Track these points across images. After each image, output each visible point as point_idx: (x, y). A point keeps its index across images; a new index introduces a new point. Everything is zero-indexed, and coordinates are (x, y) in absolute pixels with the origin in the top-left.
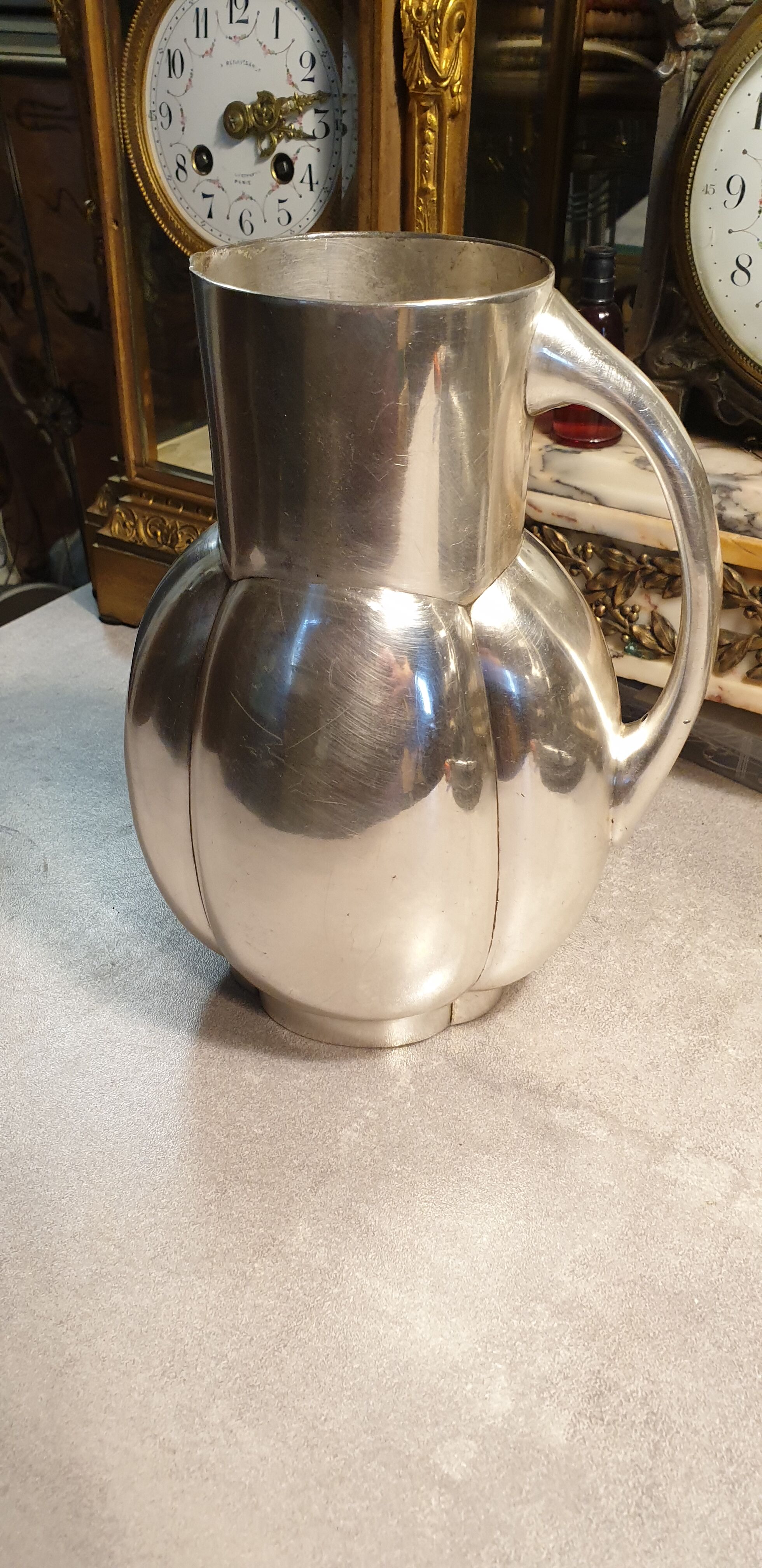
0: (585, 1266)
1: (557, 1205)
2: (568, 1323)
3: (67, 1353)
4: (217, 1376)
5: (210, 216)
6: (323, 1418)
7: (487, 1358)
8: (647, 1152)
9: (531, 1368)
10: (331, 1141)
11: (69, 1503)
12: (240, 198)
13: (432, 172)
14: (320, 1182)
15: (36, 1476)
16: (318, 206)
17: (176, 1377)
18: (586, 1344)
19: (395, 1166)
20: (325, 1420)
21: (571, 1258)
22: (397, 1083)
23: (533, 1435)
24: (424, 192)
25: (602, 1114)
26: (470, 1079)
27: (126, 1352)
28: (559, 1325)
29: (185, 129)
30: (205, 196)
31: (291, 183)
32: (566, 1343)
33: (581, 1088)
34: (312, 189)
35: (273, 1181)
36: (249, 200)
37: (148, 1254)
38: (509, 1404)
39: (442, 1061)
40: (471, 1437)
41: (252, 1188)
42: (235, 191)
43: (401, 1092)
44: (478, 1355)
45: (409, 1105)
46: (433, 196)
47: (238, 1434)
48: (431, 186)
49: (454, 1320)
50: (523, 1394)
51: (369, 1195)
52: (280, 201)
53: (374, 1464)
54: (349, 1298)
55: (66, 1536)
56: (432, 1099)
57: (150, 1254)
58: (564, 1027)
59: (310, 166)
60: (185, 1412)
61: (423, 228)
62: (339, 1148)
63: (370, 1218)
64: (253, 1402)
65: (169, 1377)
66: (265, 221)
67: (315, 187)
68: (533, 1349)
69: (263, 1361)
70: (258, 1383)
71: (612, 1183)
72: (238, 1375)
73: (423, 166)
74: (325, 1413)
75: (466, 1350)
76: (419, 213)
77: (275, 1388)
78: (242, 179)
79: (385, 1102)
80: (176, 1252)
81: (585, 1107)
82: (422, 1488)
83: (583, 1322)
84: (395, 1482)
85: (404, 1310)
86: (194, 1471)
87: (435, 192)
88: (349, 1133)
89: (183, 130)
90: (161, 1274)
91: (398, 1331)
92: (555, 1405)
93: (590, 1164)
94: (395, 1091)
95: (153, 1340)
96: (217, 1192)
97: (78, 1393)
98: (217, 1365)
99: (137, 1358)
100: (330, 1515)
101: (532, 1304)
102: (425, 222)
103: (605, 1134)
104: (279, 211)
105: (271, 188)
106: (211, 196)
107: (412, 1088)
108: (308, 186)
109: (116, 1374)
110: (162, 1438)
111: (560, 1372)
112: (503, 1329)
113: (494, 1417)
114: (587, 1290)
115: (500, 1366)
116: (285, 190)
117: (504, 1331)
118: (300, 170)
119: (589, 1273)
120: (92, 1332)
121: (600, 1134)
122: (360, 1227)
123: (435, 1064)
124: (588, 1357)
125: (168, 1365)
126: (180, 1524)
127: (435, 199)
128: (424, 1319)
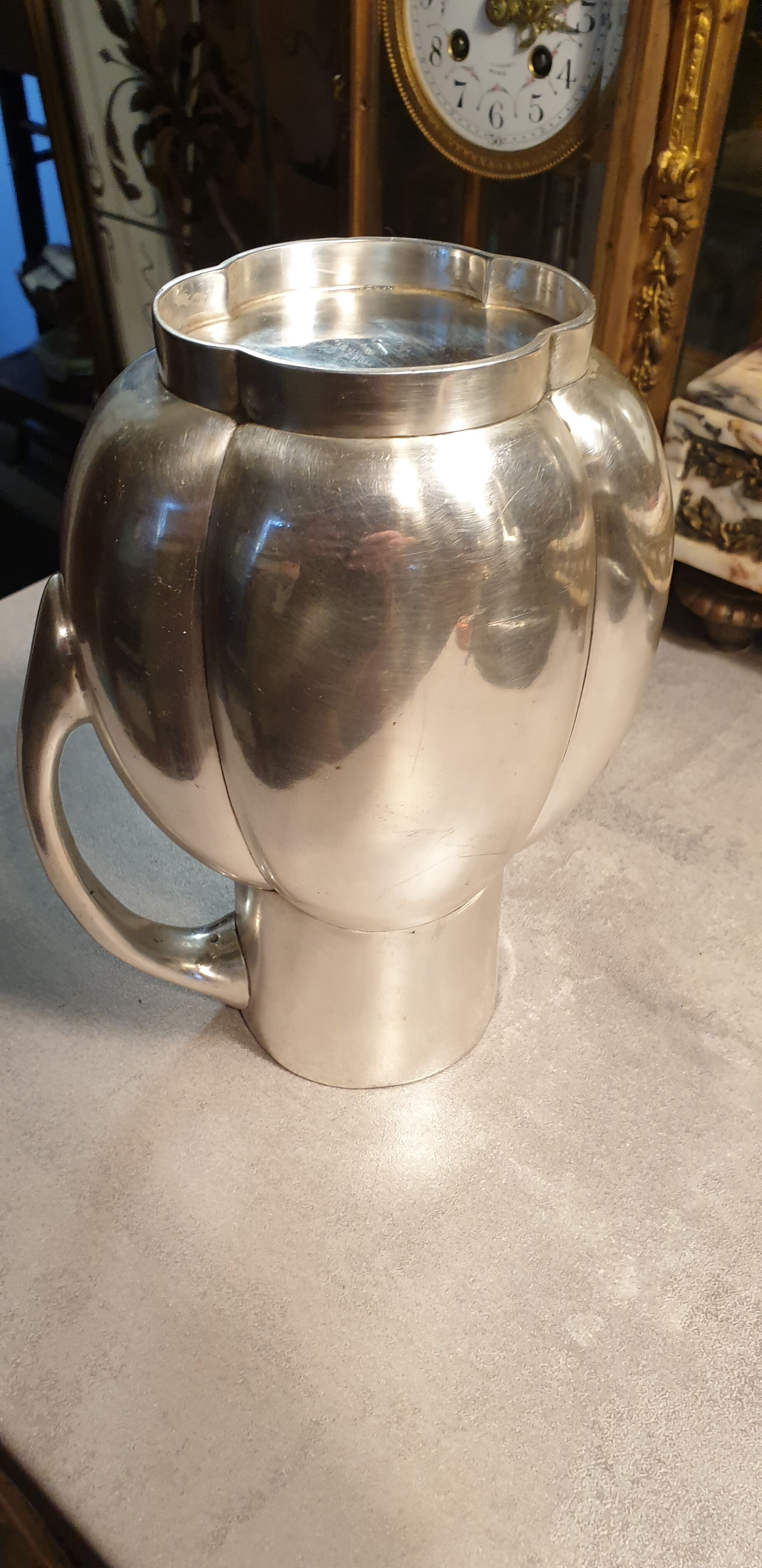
0: (717, 1181)
1: (697, 1123)
2: (696, 1229)
3: (257, 1192)
4: (383, 1230)
5: (460, 105)
6: (472, 1279)
7: (619, 1249)
9: (658, 1264)
10: (495, 1036)
11: (255, 1314)
12: (494, 89)
13: (696, 80)
14: (483, 1072)
15: (229, 1288)
16: (573, 105)
17: (348, 1226)
18: (710, 1250)
19: (551, 1067)
20: (473, 1281)
21: (704, 1172)
22: (560, 990)
23: (654, 1320)
24: (685, 100)
25: (749, 1045)
26: (627, 997)
27: (306, 1198)
28: (687, 1230)
29: (445, 11)
30: (458, 83)
31: (547, 78)
32: (692, 1246)
33: (732, 1018)
34: (568, 86)
36: (503, 92)
37: (329, 1115)
38: (634, 1291)
39: (603, 976)
40: (599, 1314)
42: (490, 80)
43: (562, 1000)
44: (612, 1245)
45: (569, 1012)
46: (693, 105)
47: (398, 1282)
48: (693, 94)
49: (593, 1212)
50: (649, 1285)
51: (527, 1090)
52: (535, 97)
53: (513, 1323)
54: (502, 1179)
55: (252, 1339)
56: (590, 1010)
57: (331, 1116)
58: (723, 958)
59: (569, 62)
60: (354, 1256)
61: (679, 138)
62: (502, 1044)
63: (526, 1111)
64: (413, 1256)
65: (342, 1225)
66: (516, 116)
67: (571, 84)
68: (662, 1247)
69: (423, 1223)
70: (417, 1242)
71: (750, 1110)
72: (401, 1232)
73: (688, 72)
74: (474, 1274)
75: (602, 1239)
76: (677, 123)
77: (432, 1247)
78: (496, 69)
79: (547, 1007)
80: (353, 1117)
81: (733, 1037)
82: (552, 1349)
83: (709, 1230)
84: (529, 1340)
85: (550, 1197)
86: (359, 1306)
87: (697, 101)
88: (512, 1031)
89: (443, 11)
90: (339, 1135)
91: (543, 1214)
92: (676, 1298)
93: (732, 1090)
94: (557, 998)
95: (330, 1191)
97: (265, 1227)
98: (383, 1221)
99: (316, 1205)
101: (665, 1208)
102: (681, 132)
103: (750, 1064)
104: (532, 106)
105: (524, 81)
106: (463, 84)
107: (573, 997)
108: (564, 83)
109: (297, 1215)
110: (333, 1274)
111: (684, 1270)
112: (637, 1226)
113: (621, 1300)
114: (716, 1203)
115: (630, 1258)
116: (541, 85)
117: (637, 1228)
118: (558, 65)
119: (720, 1188)
120: (278, 1177)
121: (745, 1063)
122: (517, 1118)
123: (596, 978)
124: (710, 1262)
125: (341, 1214)
126: (346, 1345)
127: (696, 108)
128: (567, 1207)
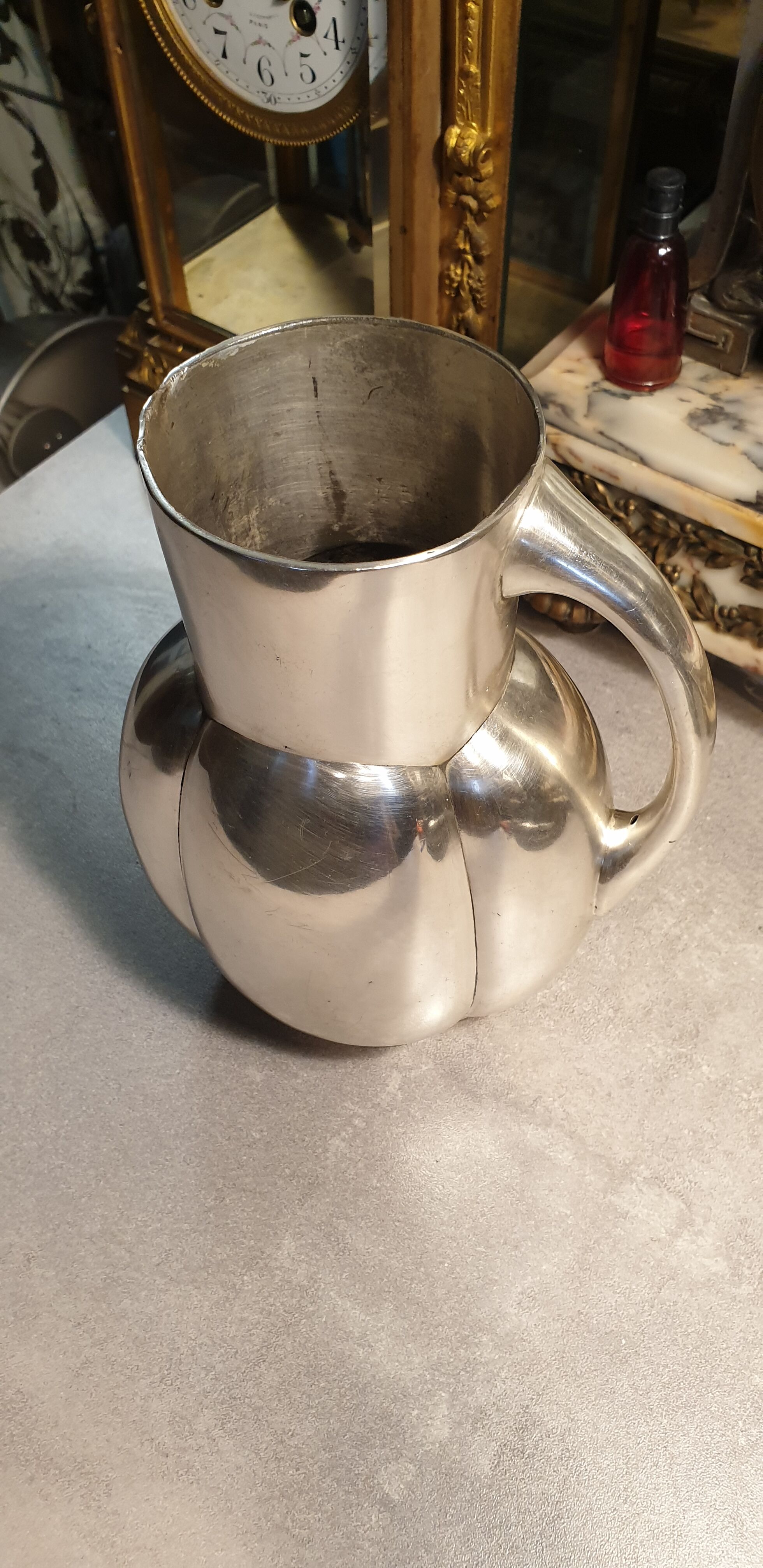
0: (531, 1298)
1: (515, 1233)
2: (507, 1356)
3: (83, 1355)
4: (205, 1386)
5: (224, 55)
6: (290, 1433)
7: (433, 1386)
8: (606, 1180)
9: (470, 1399)
10: (320, 1150)
11: (82, 1496)
12: (257, 43)
13: (475, 51)
14: (307, 1194)
15: (56, 1469)
16: (345, 68)
17: (172, 1385)
18: (520, 1378)
19: (375, 1181)
20: (292, 1435)
21: (519, 1289)
22: (387, 1088)
23: (463, 1463)
24: (465, 74)
25: (571, 1135)
26: (454, 1088)
27: (131, 1357)
28: (500, 1357)
30: (217, 32)
31: (313, 36)
32: (503, 1375)
33: (556, 1104)
34: (337, 48)
35: (266, 1190)
36: (267, 46)
37: (153, 1260)
38: (446, 1432)
39: (431, 1065)
40: (411, 1461)
41: (247, 1197)
42: (254, 32)
43: (389, 1099)
44: (426, 1382)
45: (395, 1114)
46: (476, 80)
47: (219, 1444)
48: (474, 69)
49: (409, 1346)
50: (460, 1424)
51: (349, 1211)
52: (303, 55)
53: (328, 1480)
54: (322, 1317)
55: (78, 1525)
56: (416, 1109)
57: (155, 1260)
58: (550, 1031)
59: (334, 20)
60: (177, 1419)
61: (465, 114)
62: (327, 1158)
63: (348, 1236)
64: (234, 1414)
65: (166, 1384)
66: (286, 75)
67: (340, 45)
68: (474, 1379)
69: (245, 1374)
70: (239, 1396)
71: (569, 1212)
72: (223, 1387)
73: (465, 43)
74: (292, 1428)
75: (416, 1376)
76: (461, 98)
77: (253, 1401)
78: (258, 21)
79: (373, 1110)
80: (177, 1260)
81: (556, 1126)
82: (365, 1505)
83: (520, 1356)
84: (343, 1498)
85: (368, 1333)
86: (182, 1475)
87: (479, 75)
88: (337, 1142)
90: (163, 1281)
91: (361, 1352)
92: (485, 1435)
93: (551, 1191)
94: (383, 1097)
95: (154, 1347)
96: (215, 1199)
97: (91, 1394)
98: (206, 1375)
99: (140, 1364)
100: (289, 1523)
101: (479, 1334)
102: (467, 107)
103: (571, 1158)
104: (301, 65)
105: (290, 38)
106: (224, 33)
107: (400, 1096)
108: (334, 43)
109: (123, 1378)
110: (157, 1442)
111: (494, 1403)
112: (451, 1357)
113: (433, 1444)
114: (529, 1324)
115: (443, 1394)
116: (306, 43)
117: (452, 1360)
118: (323, 23)
119: (534, 1306)
120: (104, 1335)
121: (565, 1157)
122: (338, 1244)
123: (424, 1068)
124: (519, 1392)
125: (166, 1372)
126: (168, 1522)
127: (479, 84)
128: (384, 1343)
